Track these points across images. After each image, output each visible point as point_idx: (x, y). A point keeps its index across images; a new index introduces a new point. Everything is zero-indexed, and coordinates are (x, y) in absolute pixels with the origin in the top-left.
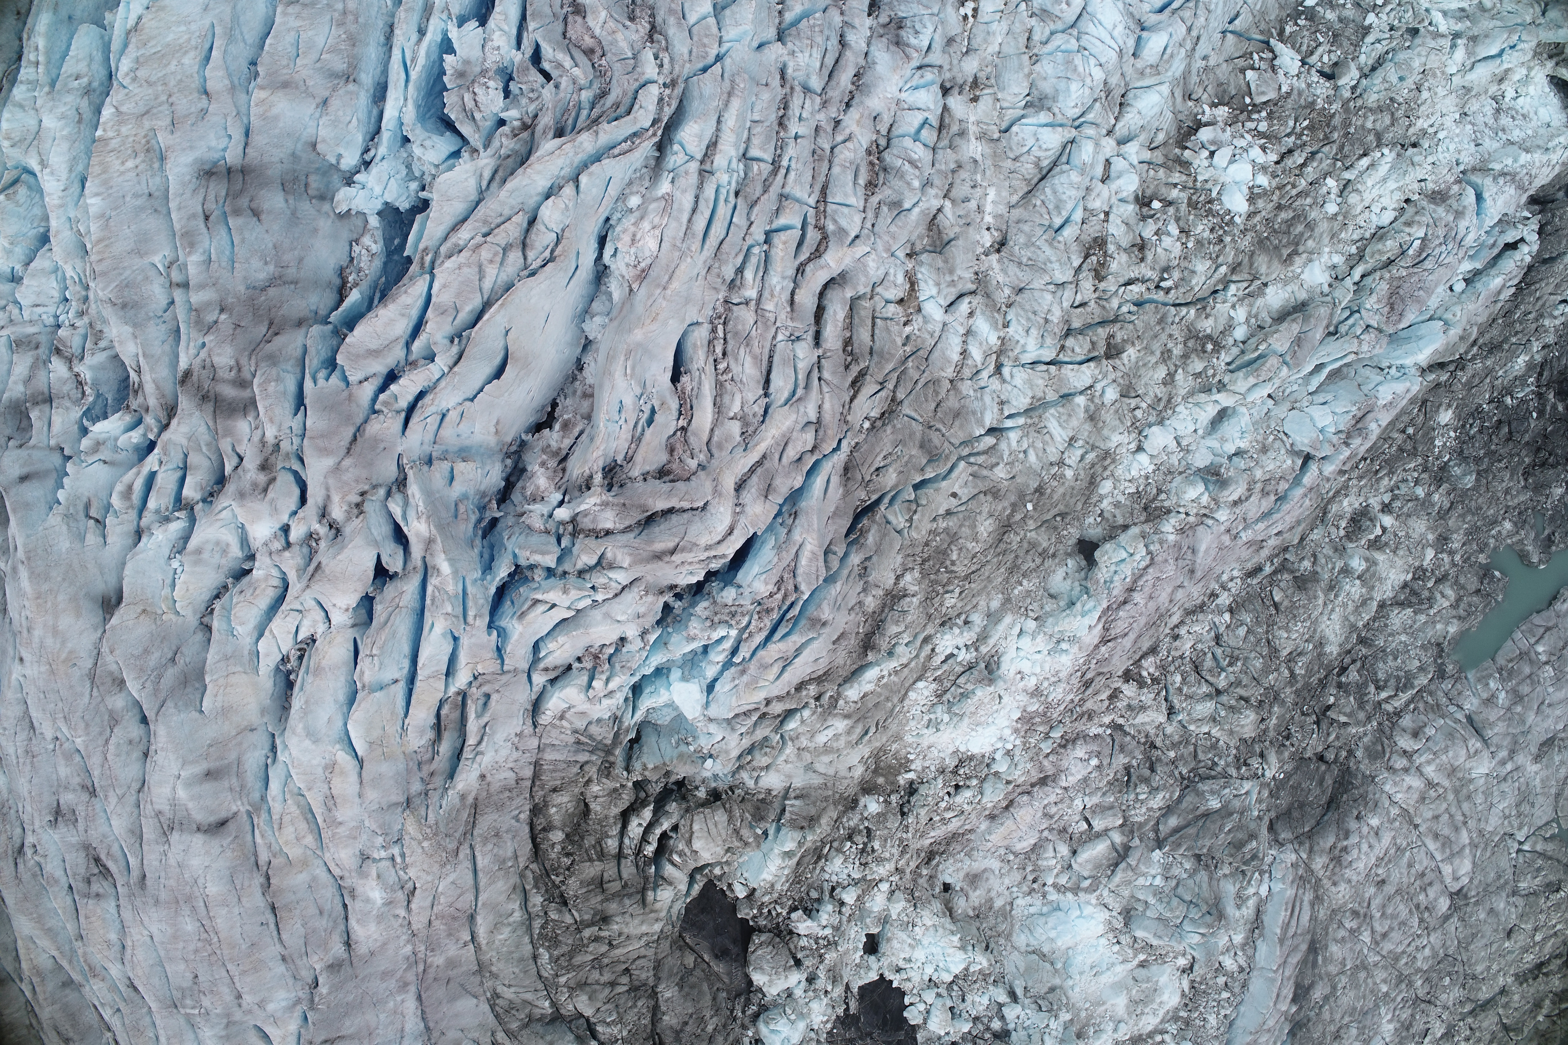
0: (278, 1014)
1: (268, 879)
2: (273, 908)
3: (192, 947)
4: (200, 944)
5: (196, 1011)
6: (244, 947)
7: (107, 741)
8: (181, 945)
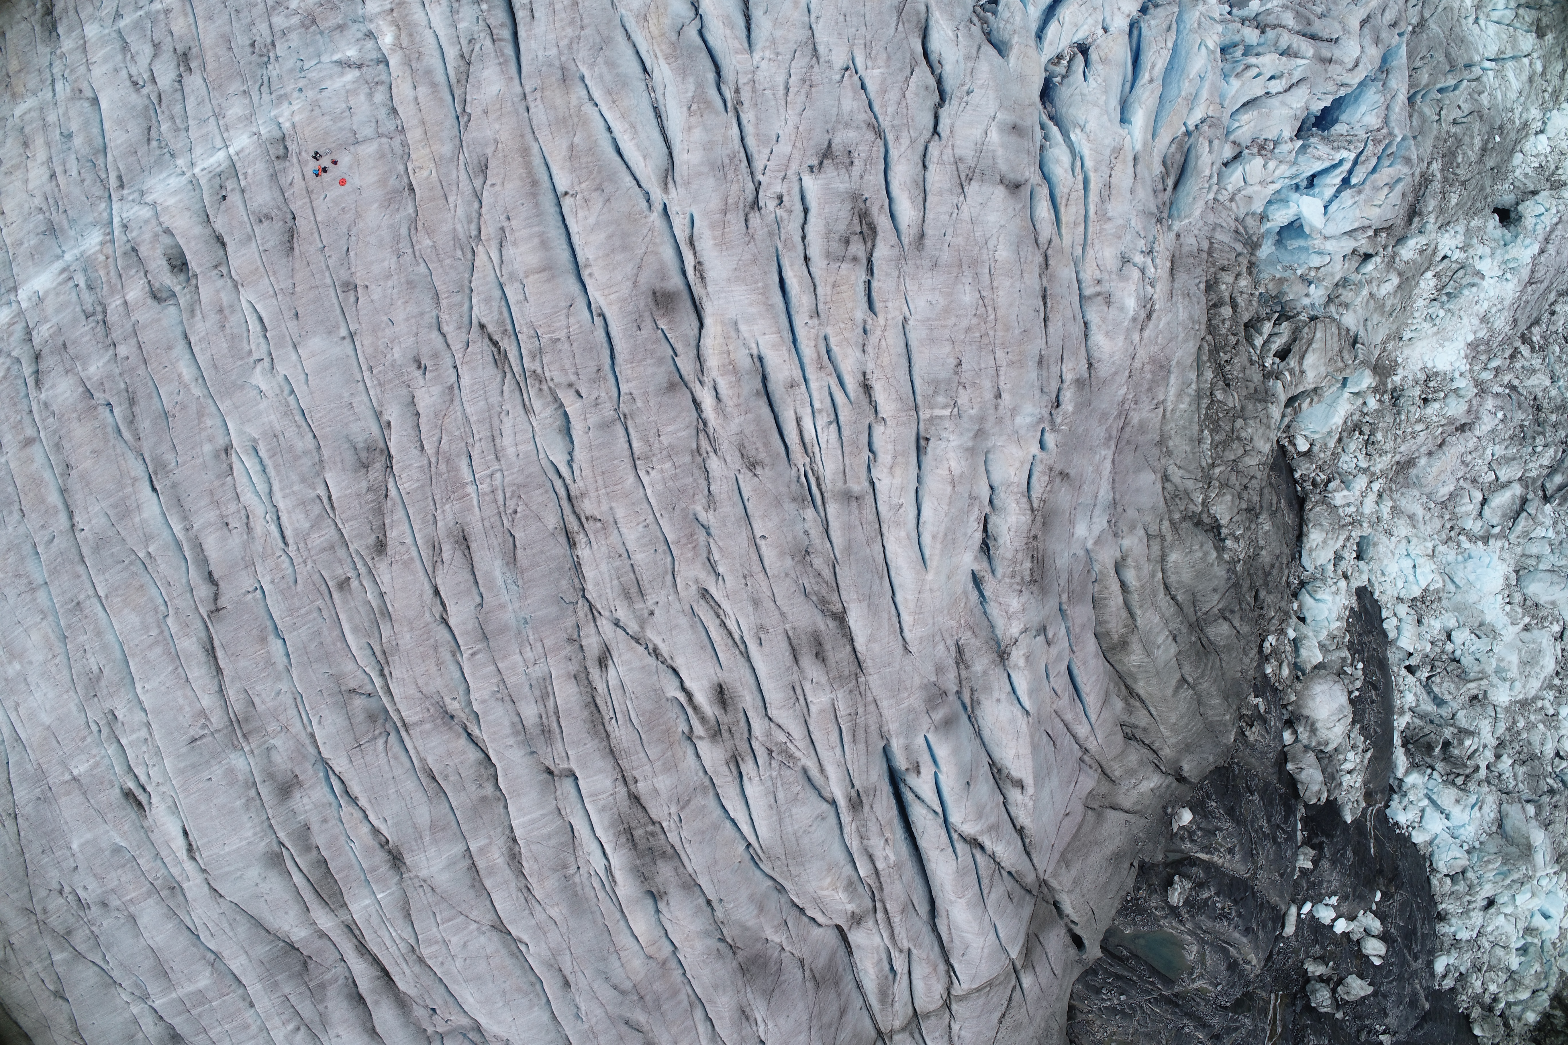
0: (1022, 432)
1: (1046, 260)
2: (1044, 297)
3: (964, 324)
4: (975, 321)
5: (947, 412)
6: (1017, 331)
7: (907, 79)
8: (953, 320)
